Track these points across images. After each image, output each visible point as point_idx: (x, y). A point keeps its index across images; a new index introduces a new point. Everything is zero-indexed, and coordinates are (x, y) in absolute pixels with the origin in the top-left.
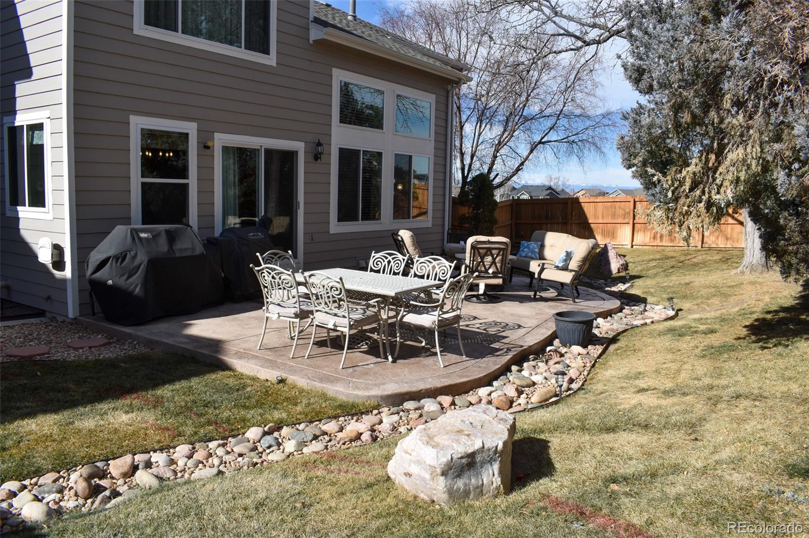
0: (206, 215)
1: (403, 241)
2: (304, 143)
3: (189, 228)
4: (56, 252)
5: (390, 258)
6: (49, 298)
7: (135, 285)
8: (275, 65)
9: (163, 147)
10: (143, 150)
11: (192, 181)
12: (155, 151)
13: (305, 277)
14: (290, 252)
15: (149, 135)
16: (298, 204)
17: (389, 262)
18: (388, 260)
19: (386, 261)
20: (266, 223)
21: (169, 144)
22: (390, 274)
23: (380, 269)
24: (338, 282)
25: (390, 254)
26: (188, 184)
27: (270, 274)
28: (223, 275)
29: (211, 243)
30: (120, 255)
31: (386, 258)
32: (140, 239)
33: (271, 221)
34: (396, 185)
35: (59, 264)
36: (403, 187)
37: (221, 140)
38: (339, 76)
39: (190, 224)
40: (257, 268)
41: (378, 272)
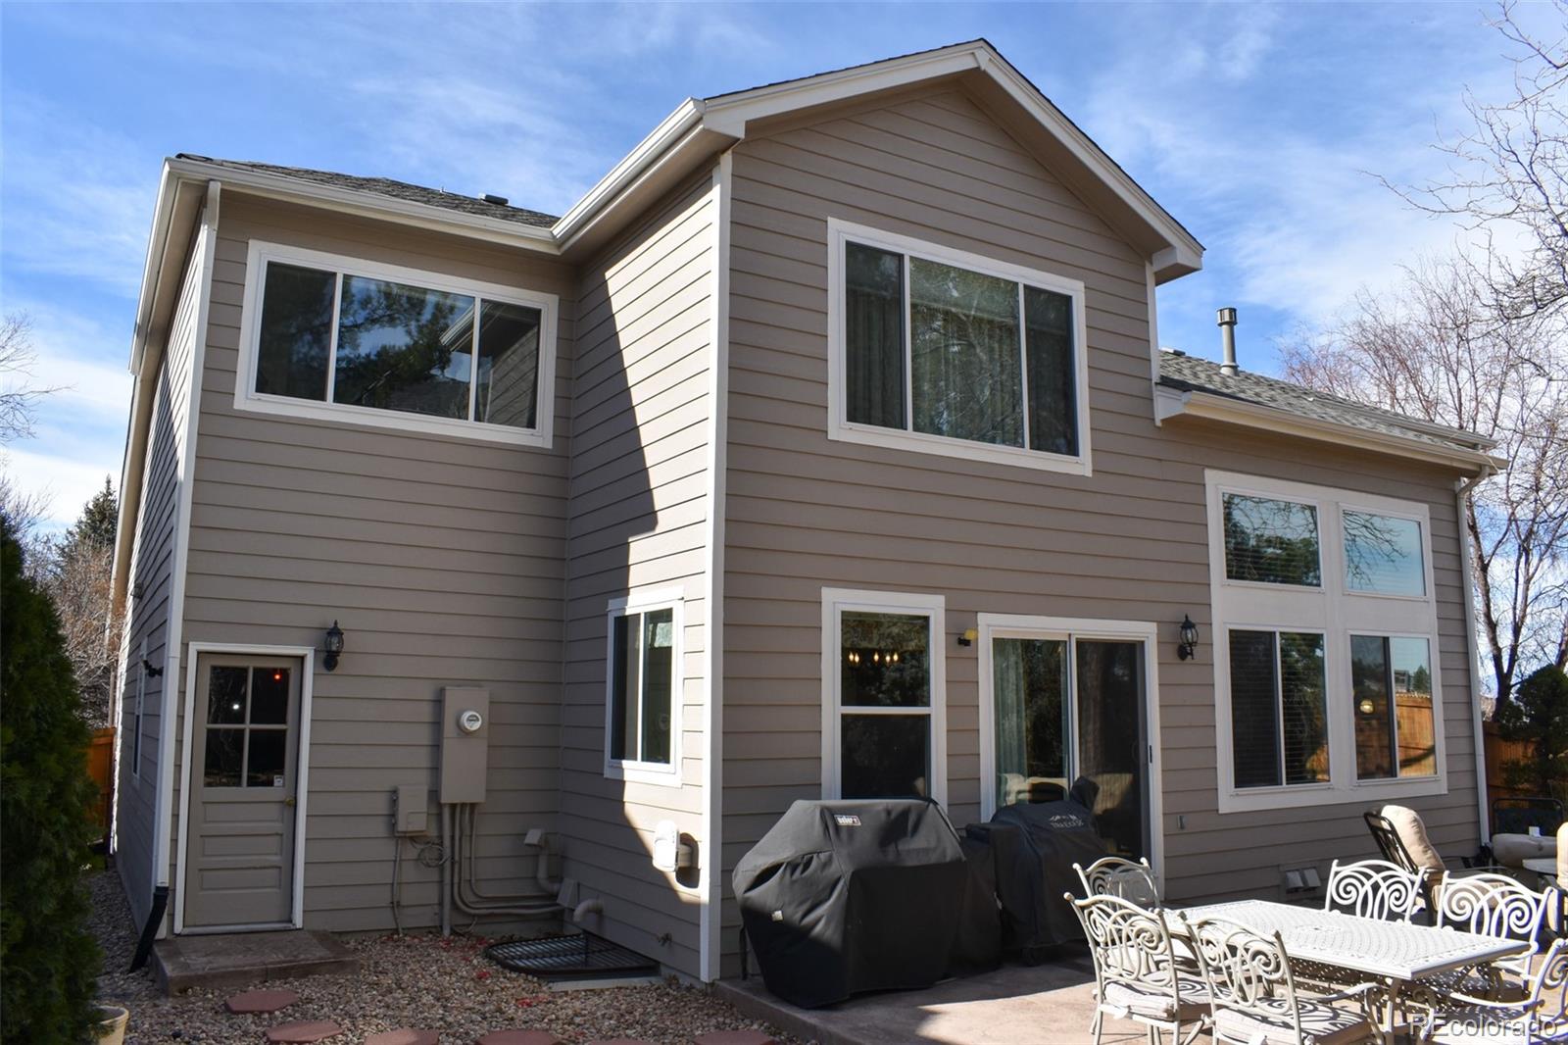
0: (964, 780)
1: (1393, 831)
2: (1155, 624)
3: (931, 805)
4: (684, 849)
5: (1377, 877)
6: (667, 939)
7: (824, 921)
8: (1089, 474)
9: (883, 645)
10: (845, 652)
11: (937, 710)
12: (867, 655)
13: (1189, 926)
14: (1143, 860)
15: (856, 625)
16: (1148, 750)
17: (1376, 887)
18: (1372, 881)
19: (1368, 884)
20: (1085, 792)
21: (893, 638)
22: (1380, 917)
23: (1355, 903)
24: (1272, 943)
25: (1378, 869)
26: (929, 715)
27: (1109, 916)
28: (1000, 905)
29: (974, 836)
30: (799, 861)
31: (1368, 877)
32: (837, 827)
33: (1095, 789)
34: (1357, 704)
35: (688, 875)
36: (1374, 706)
37: (990, 626)
38: (1219, 483)
39: (933, 797)
40: (1079, 902)
41: (1349, 910)
